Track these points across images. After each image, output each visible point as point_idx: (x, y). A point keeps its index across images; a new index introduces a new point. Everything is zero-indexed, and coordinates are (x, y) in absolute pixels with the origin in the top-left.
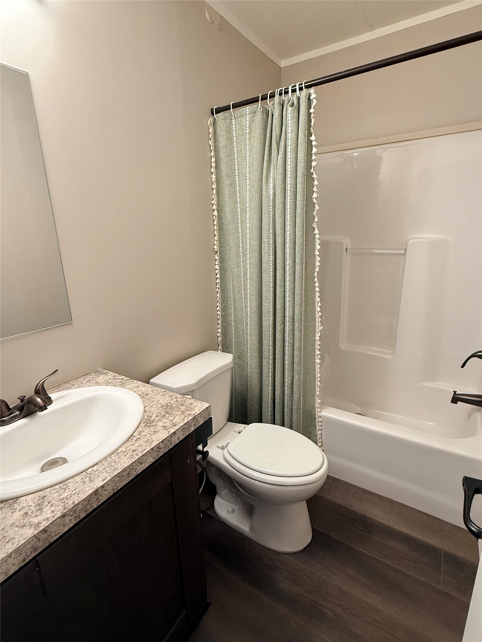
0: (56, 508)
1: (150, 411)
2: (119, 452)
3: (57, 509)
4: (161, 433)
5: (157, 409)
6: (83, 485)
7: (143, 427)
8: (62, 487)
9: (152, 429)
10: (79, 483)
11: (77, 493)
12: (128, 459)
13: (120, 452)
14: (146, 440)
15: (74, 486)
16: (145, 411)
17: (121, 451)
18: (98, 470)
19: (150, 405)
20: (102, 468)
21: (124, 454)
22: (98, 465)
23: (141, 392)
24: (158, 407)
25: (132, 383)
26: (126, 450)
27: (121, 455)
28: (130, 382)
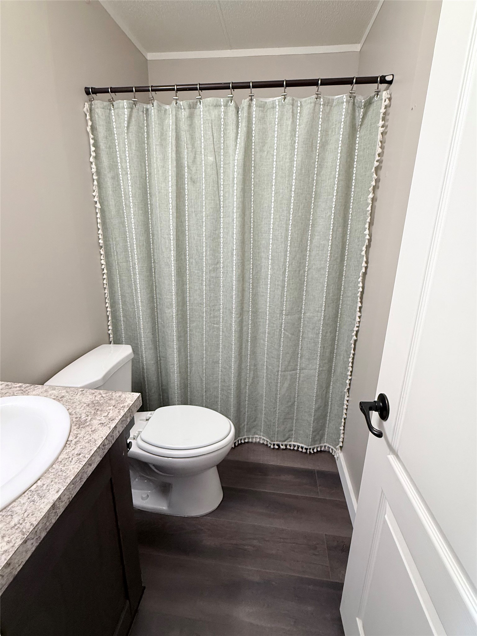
0: (11, 537)
1: (76, 413)
2: (61, 460)
3: (13, 538)
4: (101, 431)
5: (84, 409)
6: (33, 504)
7: (76, 429)
8: (6, 515)
9: (88, 429)
10: (27, 503)
11: (31, 514)
12: (76, 463)
13: (63, 460)
14: (87, 441)
15: (22, 509)
16: (70, 414)
17: (62, 458)
18: (44, 484)
19: (73, 407)
20: (49, 481)
21: (68, 461)
22: (41, 480)
23: (53, 396)
24: (83, 406)
25: (36, 389)
26: (68, 456)
27: (65, 462)
28: (33, 389)
